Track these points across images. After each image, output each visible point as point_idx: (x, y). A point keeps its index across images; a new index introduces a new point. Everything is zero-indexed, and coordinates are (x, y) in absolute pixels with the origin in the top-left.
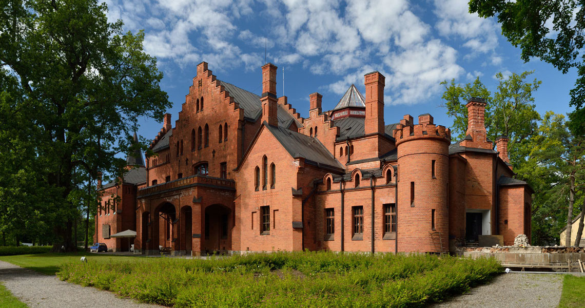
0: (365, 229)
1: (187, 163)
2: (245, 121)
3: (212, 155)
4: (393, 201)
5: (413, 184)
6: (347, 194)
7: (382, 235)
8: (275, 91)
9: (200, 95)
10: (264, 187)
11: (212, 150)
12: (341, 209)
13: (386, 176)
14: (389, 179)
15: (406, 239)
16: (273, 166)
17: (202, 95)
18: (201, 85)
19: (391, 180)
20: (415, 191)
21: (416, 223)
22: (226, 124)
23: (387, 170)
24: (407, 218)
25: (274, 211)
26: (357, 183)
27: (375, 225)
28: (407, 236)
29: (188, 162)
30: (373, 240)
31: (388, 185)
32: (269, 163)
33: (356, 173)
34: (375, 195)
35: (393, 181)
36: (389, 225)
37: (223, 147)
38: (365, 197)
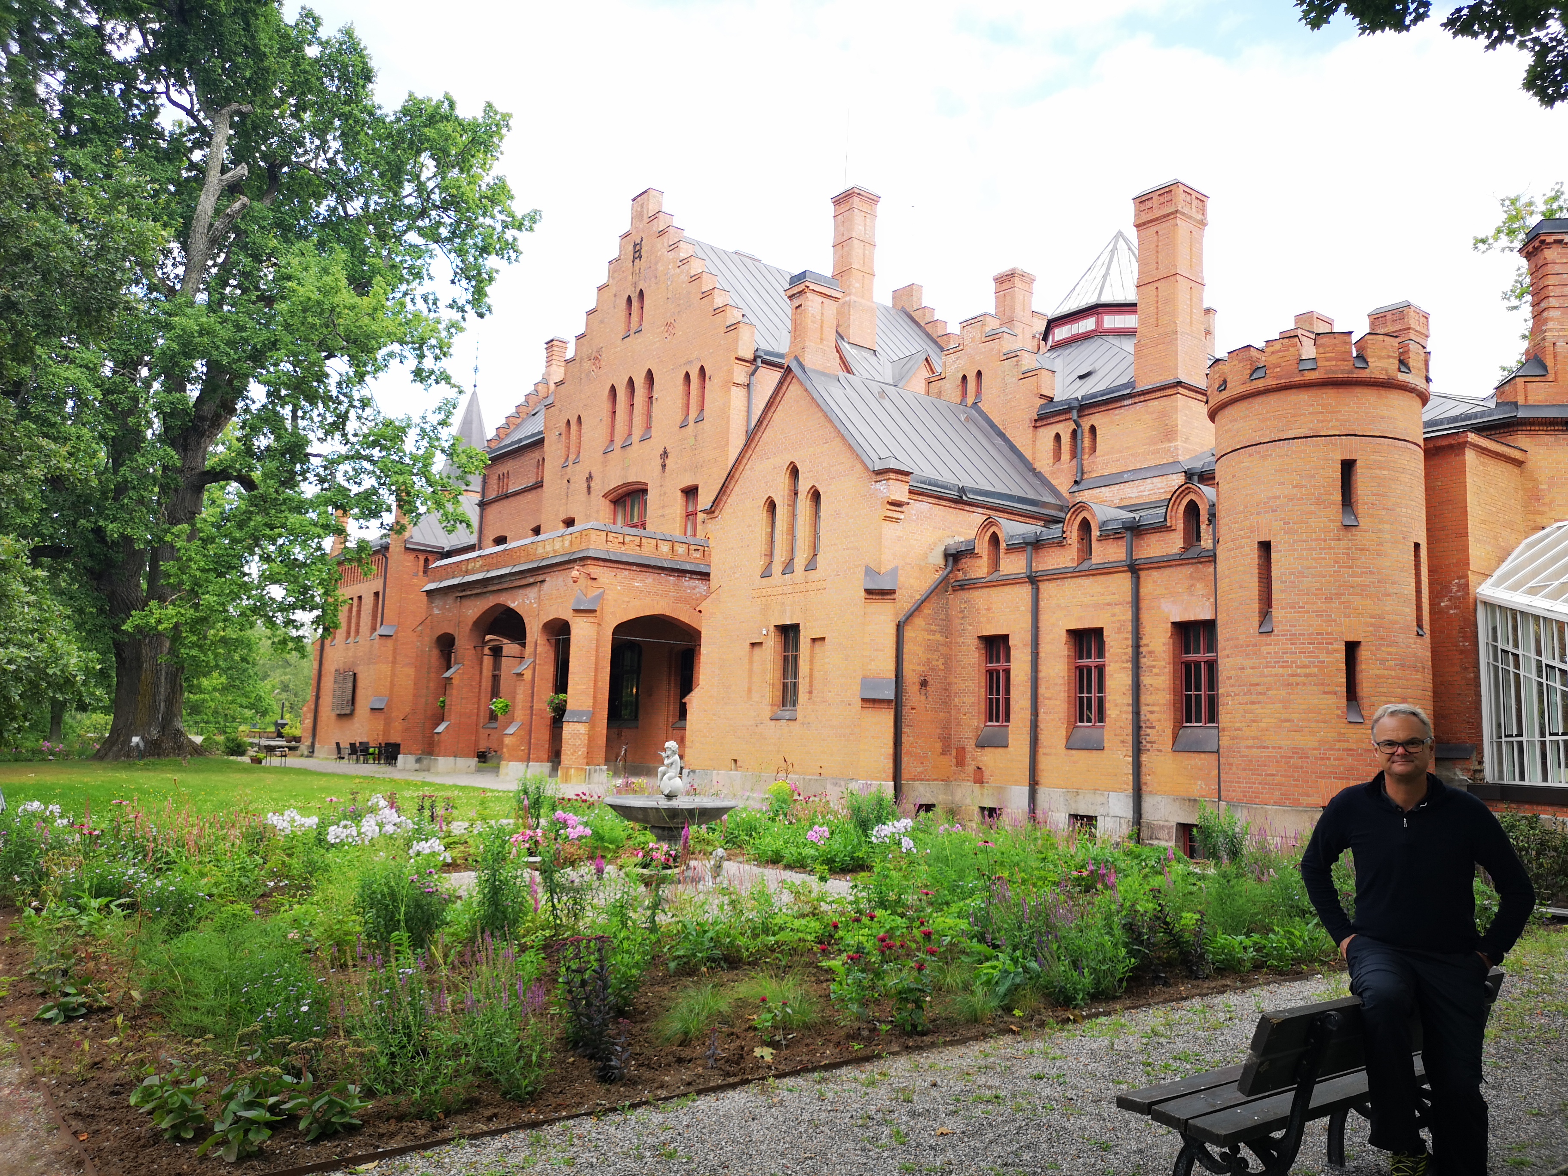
0: (1111, 711)
1: (589, 488)
2: (759, 360)
3: (659, 462)
4: (1207, 615)
5: (1265, 547)
6: (1043, 586)
7: (1169, 732)
8: (872, 268)
9: (635, 285)
10: (788, 567)
11: (661, 451)
12: (1028, 637)
13: (1180, 525)
14: (1193, 534)
15: (1245, 752)
16: (816, 496)
17: (641, 285)
18: (640, 257)
19: (1199, 538)
20: (1276, 572)
21: (1283, 693)
22: (702, 369)
23: (1185, 502)
24: (1249, 671)
25: (814, 640)
26: (1086, 550)
27: (1145, 698)
28: (1250, 742)
29: (592, 484)
30: (1138, 750)
31: (1192, 553)
32: (804, 486)
33: (1079, 518)
34: (1143, 591)
35: (1206, 542)
36: (1198, 697)
37: (692, 441)
38: (1109, 599)
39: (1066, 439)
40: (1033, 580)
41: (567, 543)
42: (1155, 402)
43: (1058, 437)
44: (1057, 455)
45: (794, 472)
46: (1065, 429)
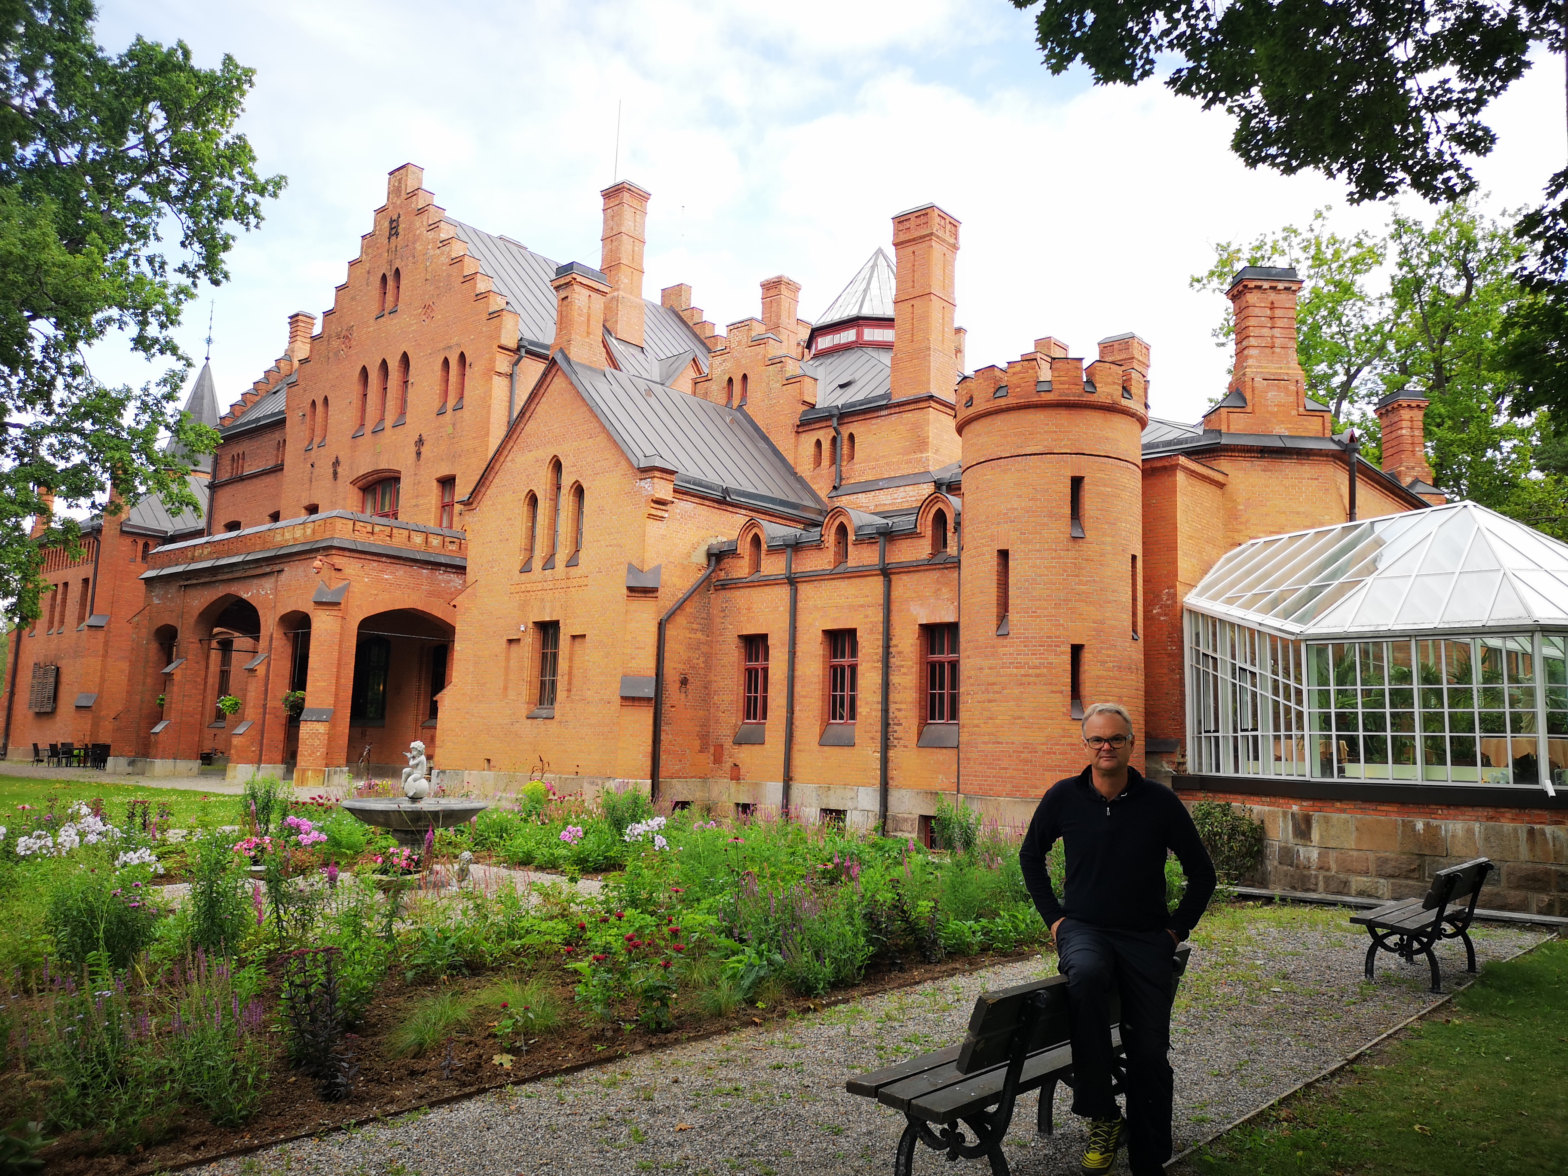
0: (862, 709)
1: (335, 474)
2: (523, 350)
3: (414, 449)
4: (951, 618)
5: (1004, 555)
6: (802, 588)
7: (915, 729)
8: (641, 265)
9: (390, 263)
10: (549, 563)
11: (417, 438)
12: (786, 637)
13: (929, 532)
14: (939, 541)
15: (982, 747)
16: (579, 491)
17: (397, 264)
18: (397, 234)
19: (945, 545)
20: (1012, 580)
21: (1016, 691)
22: (462, 356)
23: (933, 511)
24: (987, 671)
25: (574, 637)
26: (843, 554)
27: (893, 696)
28: (986, 738)
29: (339, 470)
30: (886, 746)
31: (939, 559)
32: (567, 481)
33: (837, 523)
34: (894, 594)
35: (952, 549)
36: (941, 696)
37: (450, 430)
38: (862, 601)
39: (826, 446)
40: (792, 581)
41: (309, 531)
42: (909, 415)
43: (818, 443)
44: (818, 461)
45: (557, 466)
46: (825, 436)
